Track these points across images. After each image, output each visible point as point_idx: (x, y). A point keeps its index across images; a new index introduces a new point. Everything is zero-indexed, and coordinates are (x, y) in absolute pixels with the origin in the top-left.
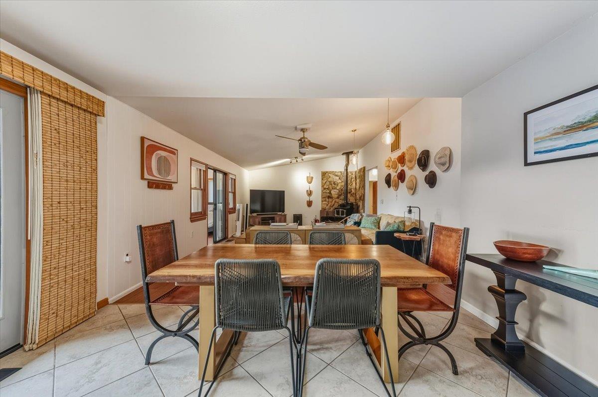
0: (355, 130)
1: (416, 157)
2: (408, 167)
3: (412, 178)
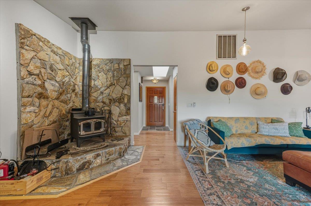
0: (248, 8)
1: (265, 70)
2: (251, 76)
3: (259, 86)
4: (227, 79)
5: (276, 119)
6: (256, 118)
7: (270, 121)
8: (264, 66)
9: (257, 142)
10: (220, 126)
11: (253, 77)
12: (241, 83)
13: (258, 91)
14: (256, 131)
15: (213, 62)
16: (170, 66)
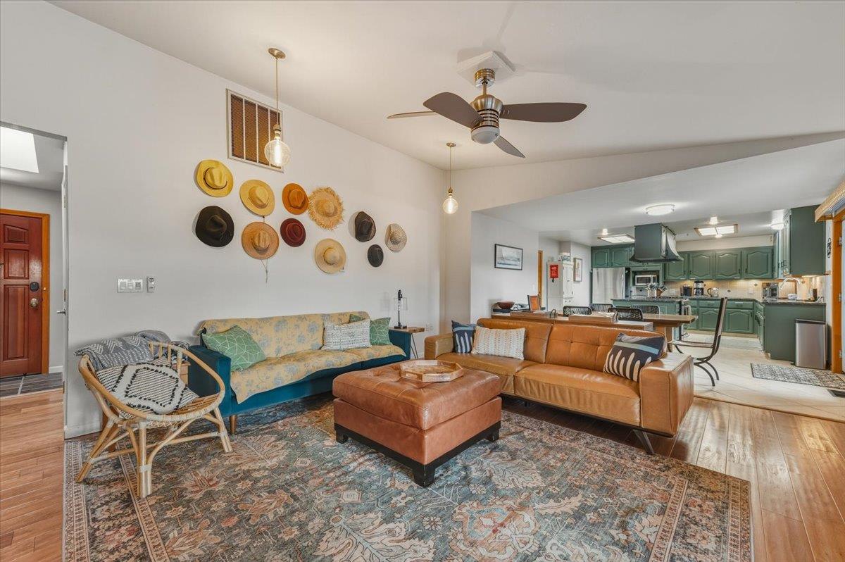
1: (341, 212)
2: (316, 220)
3: (331, 244)
4: (260, 220)
5: (358, 315)
6: (323, 315)
7: (347, 318)
8: (340, 204)
9: (310, 368)
10: (225, 344)
11: (320, 224)
12: (293, 234)
13: (329, 256)
14: (321, 344)
15: (217, 163)
16: (37, 132)
